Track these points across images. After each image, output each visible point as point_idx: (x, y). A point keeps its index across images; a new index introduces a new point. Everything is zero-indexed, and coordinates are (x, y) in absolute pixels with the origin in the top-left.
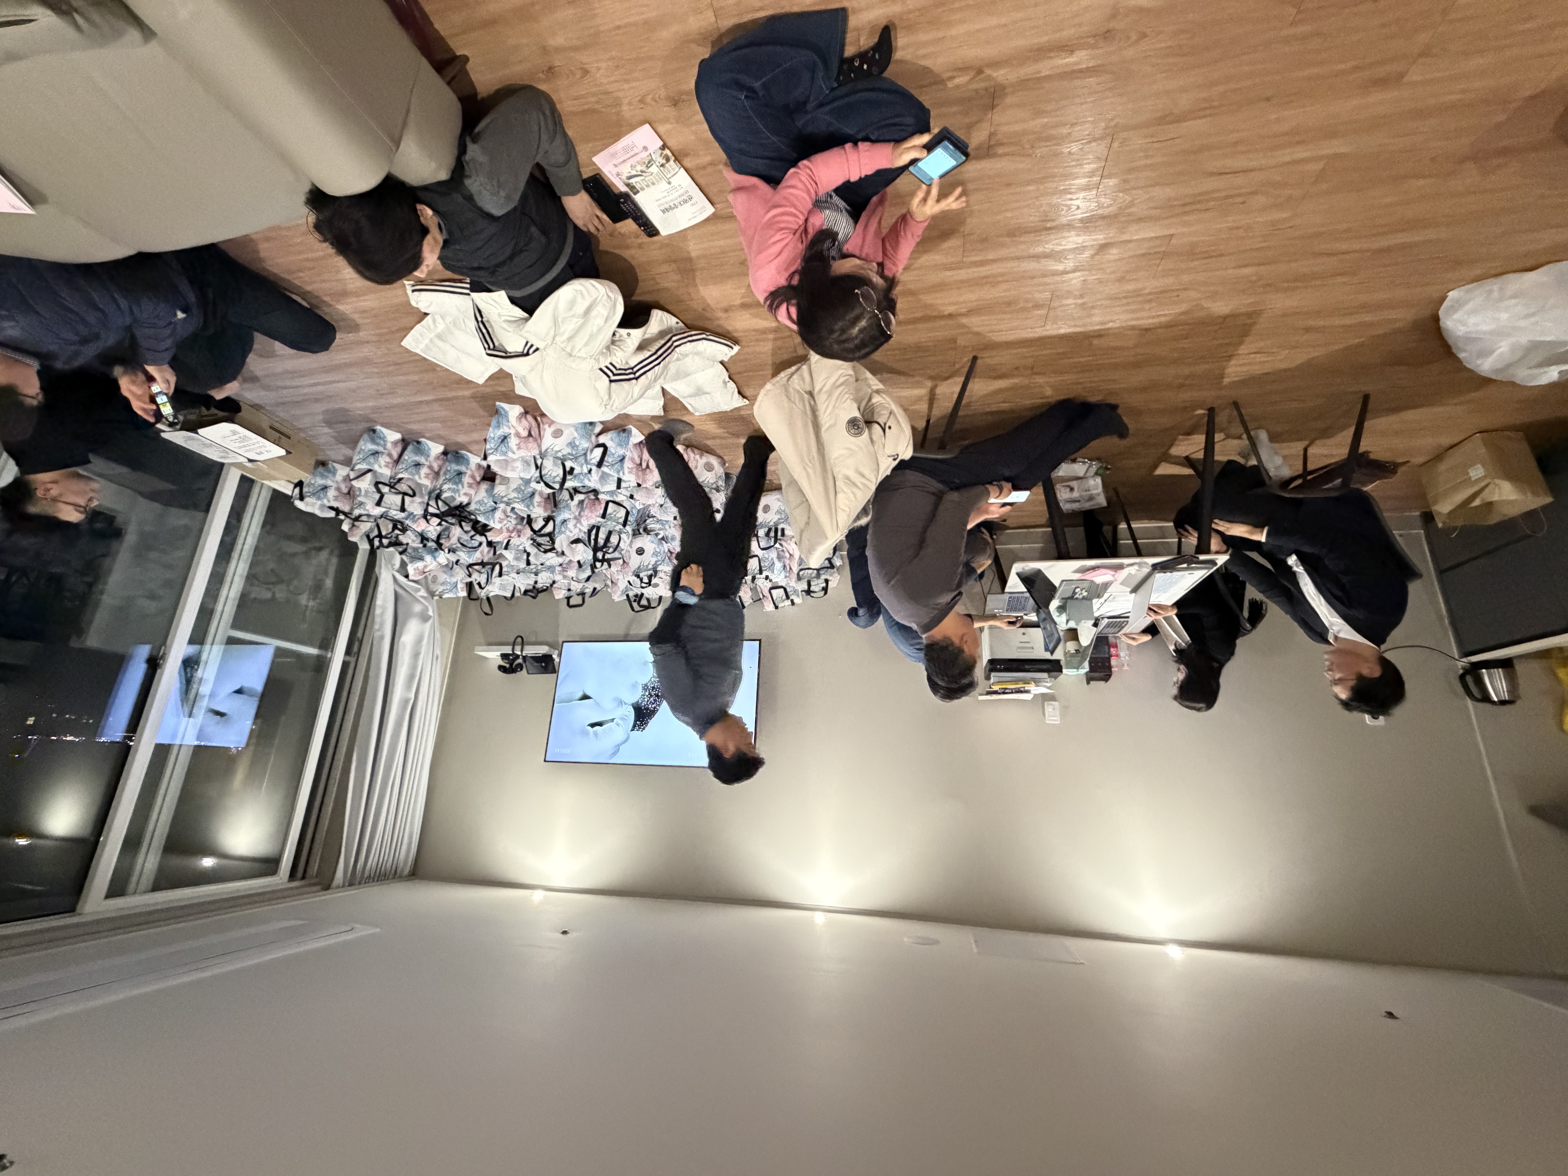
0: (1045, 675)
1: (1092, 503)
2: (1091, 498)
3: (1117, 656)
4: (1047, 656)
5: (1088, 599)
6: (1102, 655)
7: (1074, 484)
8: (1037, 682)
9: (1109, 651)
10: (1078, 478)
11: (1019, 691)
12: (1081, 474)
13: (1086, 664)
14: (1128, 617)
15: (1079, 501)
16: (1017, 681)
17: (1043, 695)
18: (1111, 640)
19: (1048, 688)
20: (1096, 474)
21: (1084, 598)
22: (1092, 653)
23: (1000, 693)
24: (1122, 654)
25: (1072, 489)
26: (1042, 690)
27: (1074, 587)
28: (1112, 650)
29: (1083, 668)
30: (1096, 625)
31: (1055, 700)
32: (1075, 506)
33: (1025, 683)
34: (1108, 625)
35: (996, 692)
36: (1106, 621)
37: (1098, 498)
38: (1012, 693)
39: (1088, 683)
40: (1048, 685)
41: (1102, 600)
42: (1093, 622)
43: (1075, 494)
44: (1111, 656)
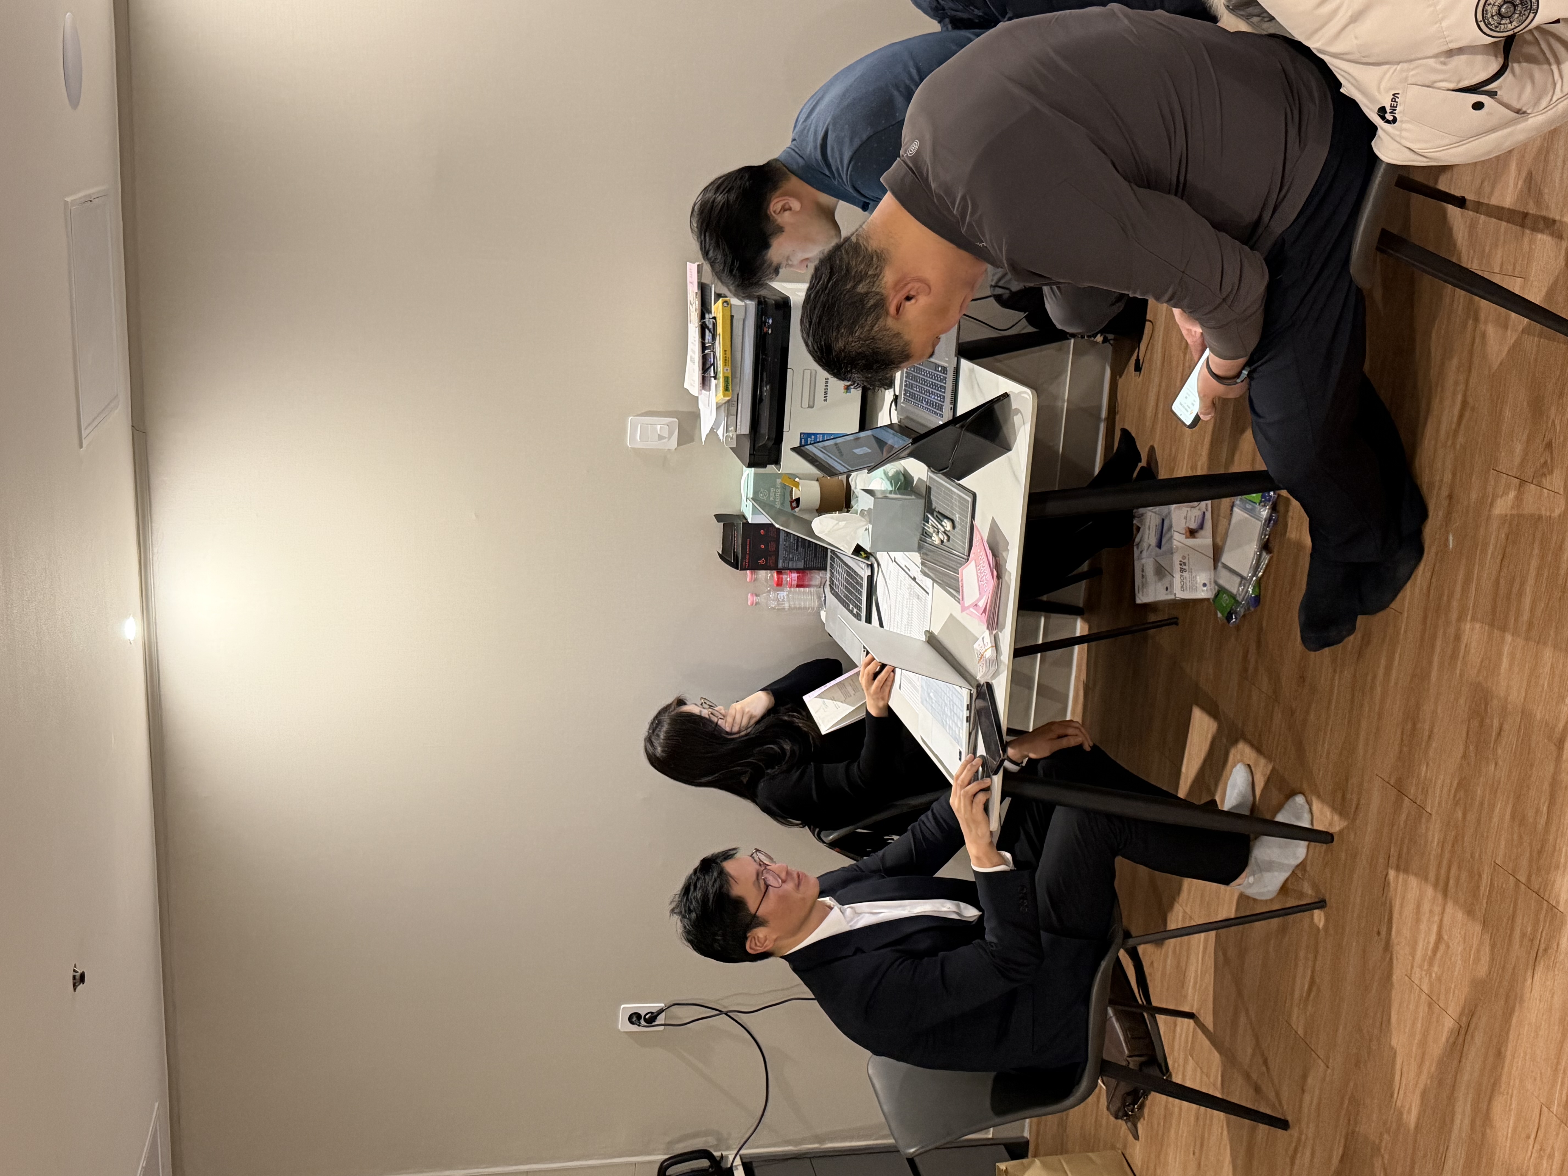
0: (744, 428)
1: (1150, 570)
2: (1161, 572)
3: (779, 584)
4: (791, 440)
5: (922, 543)
6: (782, 553)
7: (1205, 540)
8: (729, 407)
9: (792, 570)
10: (1217, 552)
11: (706, 365)
12: (1227, 558)
13: (763, 519)
14: (869, 620)
15: (1159, 545)
16: (731, 360)
17: (696, 416)
18: (817, 577)
19: (713, 431)
20: (1221, 591)
21: (925, 534)
22: (788, 534)
23: (703, 317)
24: (783, 594)
25: (1192, 533)
26: (708, 418)
27: (957, 518)
28: (795, 575)
29: (755, 511)
30: (858, 550)
31: (679, 444)
32: (1148, 536)
33: (726, 379)
34: (851, 574)
35: (705, 308)
36: (865, 573)
37: (1160, 587)
38: (704, 347)
39: (719, 517)
40: (720, 432)
41: (916, 572)
42: (867, 546)
43: (1178, 539)
44: (779, 573)
